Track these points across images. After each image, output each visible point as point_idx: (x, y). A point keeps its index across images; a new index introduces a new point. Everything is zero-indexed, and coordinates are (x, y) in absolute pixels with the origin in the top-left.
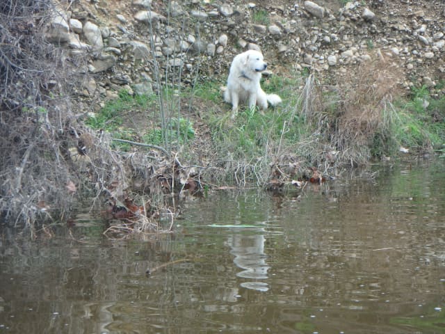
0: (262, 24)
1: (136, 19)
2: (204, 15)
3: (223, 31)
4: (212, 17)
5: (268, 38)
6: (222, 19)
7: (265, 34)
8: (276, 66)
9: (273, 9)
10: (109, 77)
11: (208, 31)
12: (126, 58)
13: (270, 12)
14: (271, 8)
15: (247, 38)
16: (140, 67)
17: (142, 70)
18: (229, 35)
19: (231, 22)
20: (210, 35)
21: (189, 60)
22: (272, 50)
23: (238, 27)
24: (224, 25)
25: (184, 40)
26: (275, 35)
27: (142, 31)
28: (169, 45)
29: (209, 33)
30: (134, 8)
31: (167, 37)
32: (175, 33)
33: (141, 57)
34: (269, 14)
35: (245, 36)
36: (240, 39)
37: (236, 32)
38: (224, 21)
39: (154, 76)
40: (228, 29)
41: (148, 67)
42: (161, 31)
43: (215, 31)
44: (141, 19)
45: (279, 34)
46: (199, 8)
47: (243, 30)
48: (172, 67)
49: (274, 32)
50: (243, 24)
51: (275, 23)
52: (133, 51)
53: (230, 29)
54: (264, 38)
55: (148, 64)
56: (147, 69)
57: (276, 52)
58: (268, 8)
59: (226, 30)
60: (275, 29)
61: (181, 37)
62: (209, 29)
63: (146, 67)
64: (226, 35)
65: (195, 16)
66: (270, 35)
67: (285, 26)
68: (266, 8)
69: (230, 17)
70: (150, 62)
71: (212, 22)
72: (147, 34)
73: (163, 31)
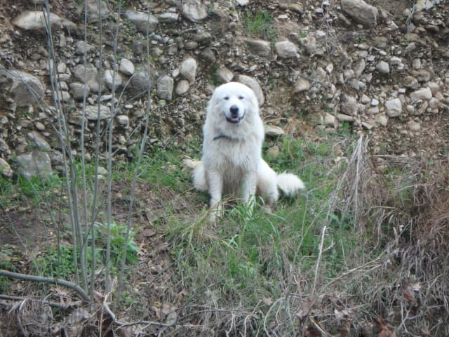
0: (262, 38)
1: (17, 28)
3: (188, 51)
4: (166, 25)
5: (275, 66)
6: (186, 28)
7: (269, 58)
8: (290, 120)
9: (283, 10)
11: (158, 51)
13: (276, 15)
14: (278, 7)
15: (234, 64)
16: (26, 123)
17: (29, 129)
18: (199, 58)
19: (203, 33)
20: (163, 59)
21: (123, 108)
22: (283, 89)
23: (217, 44)
24: (190, 39)
25: (113, 69)
26: (288, 58)
27: (28, 51)
28: (83, 79)
29: (162, 54)
30: (14, 7)
31: (80, 63)
32: (94, 55)
33: (27, 102)
34: (276, 19)
35: (230, 60)
36: (221, 67)
37: (212, 53)
38: (190, 32)
39: (54, 139)
40: (197, 48)
41: (42, 121)
42: (68, 51)
43: (172, 51)
44: (27, 28)
45: (295, 57)
46: (140, 6)
47: (227, 49)
48: (90, 121)
49: (286, 54)
50: (225, 38)
51: (288, 37)
52: (11, 91)
53: (201, 48)
54: (267, 65)
55: (42, 115)
56: (40, 126)
57: (290, 92)
58: (273, 8)
59: (193, 50)
60: (287, 48)
61: (106, 63)
62: (161, 48)
63: (38, 121)
64: (194, 58)
65: (133, 22)
66: (279, 58)
67: (306, 42)
68: (269, 7)
69: (201, 24)
70: (46, 112)
71: (167, 34)
72: (39, 56)
73: (72, 51)
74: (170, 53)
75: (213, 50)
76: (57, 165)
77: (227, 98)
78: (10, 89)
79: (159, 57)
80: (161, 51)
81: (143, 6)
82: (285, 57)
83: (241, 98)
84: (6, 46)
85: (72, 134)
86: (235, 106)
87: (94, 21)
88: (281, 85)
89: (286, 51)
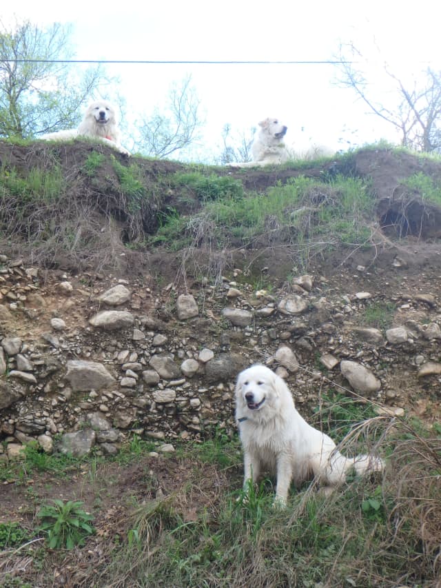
0: (375, 327)
1: (90, 325)
2: (245, 314)
3: (284, 341)
4: (260, 319)
5: (383, 351)
6: (281, 320)
7: (378, 344)
8: (419, 402)
9: (405, 300)
10: (11, 421)
11: (253, 342)
12: (48, 389)
13: (398, 306)
14: (400, 298)
15: (337, 351)
16: (84, 404)
17: (91, 410)
18: (295, 347)
19: (297, 323)
20: (257, 348)
21: (196, 393)
22: (406, 373)
23: (312, 333)
24: (285, 330)
25: (193, 358)
26: (399, 344)
27: (101, 344)
28: (155, 367)
29: (256, 344)
30: (92, 308)
31: (155, 353)
32: (177, 347)
33: (90, 387)
34: (399, 309)
35: (332, 348)
36: (324, 354)
37: (306, 341)
38: (284, 323)
39: (115, 419)
40: (291, 337)
41: (105, 403)
42: (144, 344)
43: (264, 341)
44: (96, 325)
45: (407, 342)
46: (239, 303)
47: (327, 337)
48: (158, 404)
49: (395, 339)
50: (323, 327)
51: (405, 324)
52: (64, 378)
53: (295, 337)
54: (374, 350)
55: (104, 398)
56: (103, 407)
57: (416, 376)
58: (395, 299)
59: (288, 339)
60: (395, 334)
61: (188, 353)
62: (255, 339)
63: (102, 403)
64: (289, 347)
65: (227, 318)
66: (388, 344)
67: (425, 328)
68: (393, 298)
69: (298, 316)
70: (107, 397)
71: (261, 326)
72: (114, 348)
73: (149, 343)
74: (264, 343)
75: (306, 339)
76: (104, 442)
77: (246, 383)
78: (63, 376)
79: (253, 347)
80: (256, 342)
81: (241, 303)
82: (395, 343)
83: (260, 383)
84: (72, 340)
85: (135, 415)
86: (251, 393)
87: (184, 317)
88: (405, 370)
89: (394, 337)
